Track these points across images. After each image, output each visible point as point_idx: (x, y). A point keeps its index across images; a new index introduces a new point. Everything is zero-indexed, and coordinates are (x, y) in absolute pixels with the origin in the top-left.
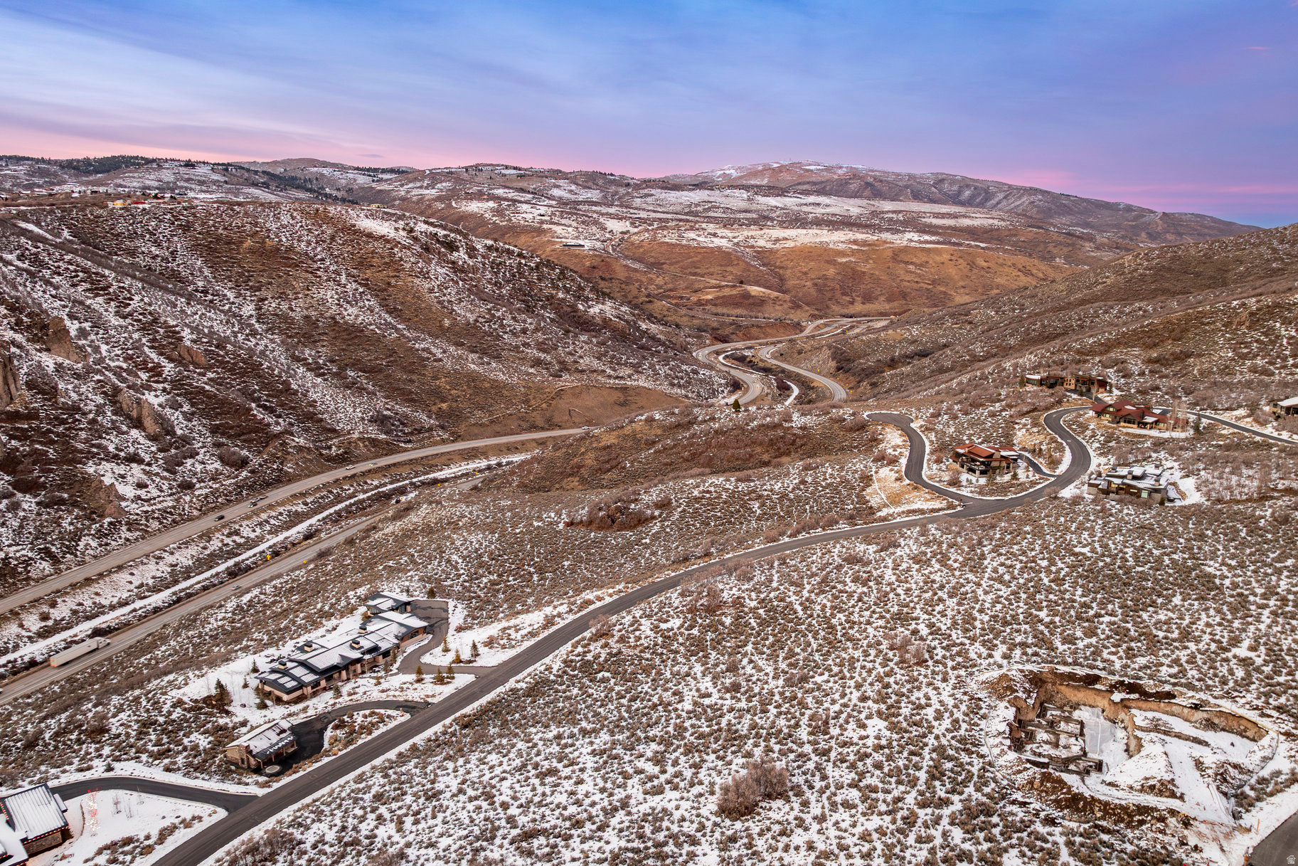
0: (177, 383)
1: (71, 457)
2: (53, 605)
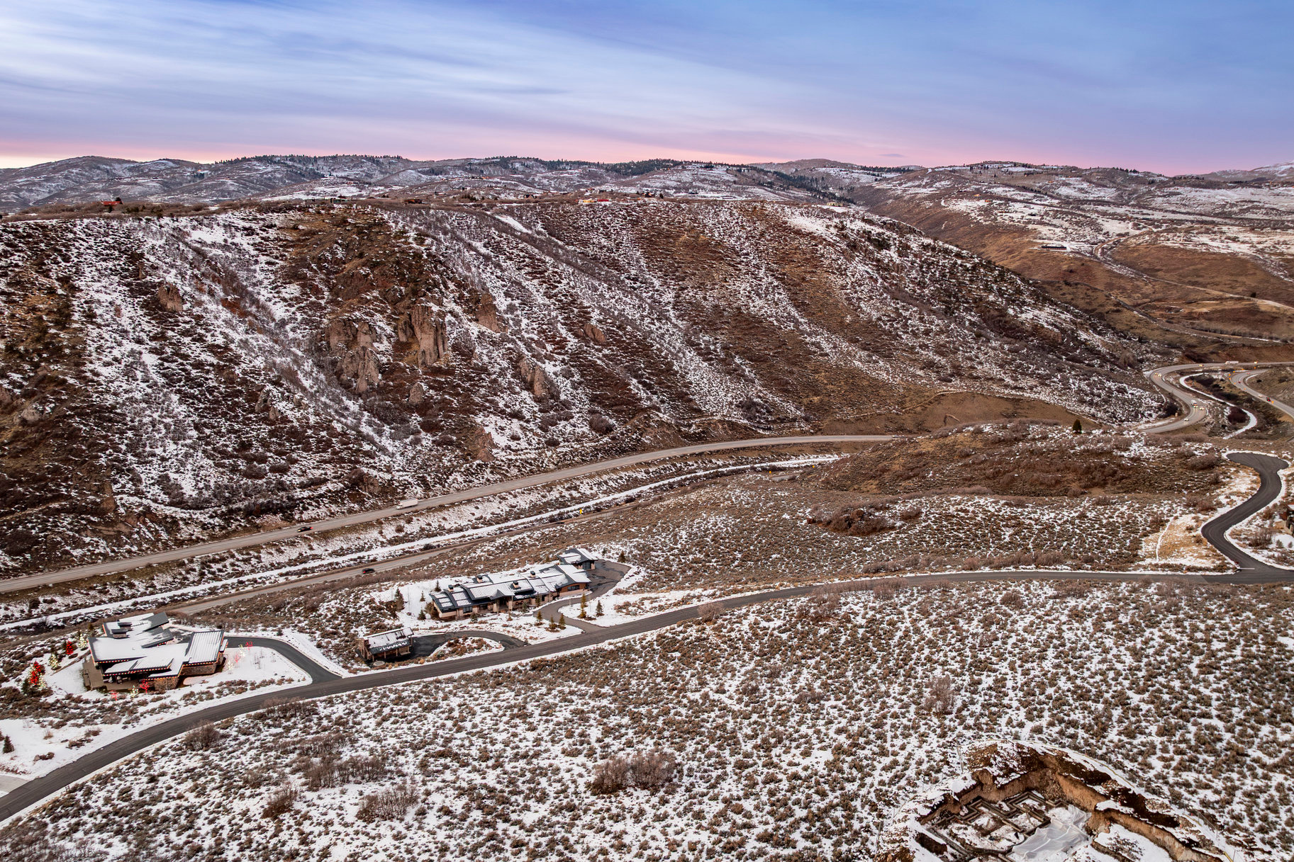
0: (575, 356)
1: (469, 408)
2: (409, 521)
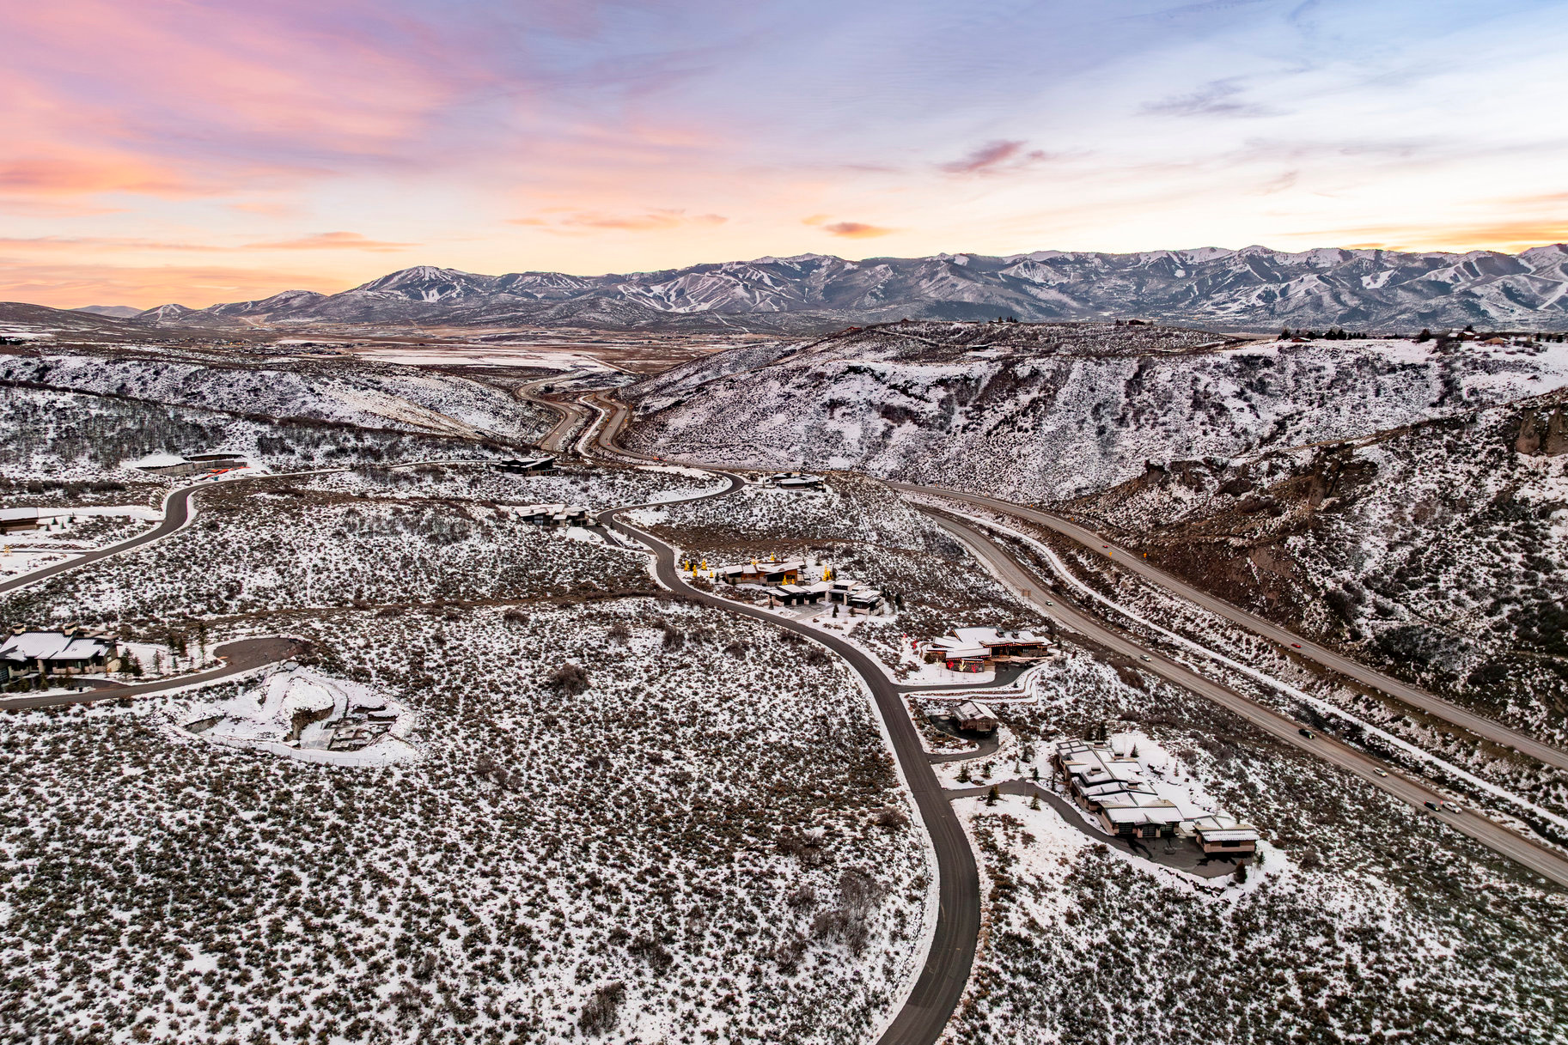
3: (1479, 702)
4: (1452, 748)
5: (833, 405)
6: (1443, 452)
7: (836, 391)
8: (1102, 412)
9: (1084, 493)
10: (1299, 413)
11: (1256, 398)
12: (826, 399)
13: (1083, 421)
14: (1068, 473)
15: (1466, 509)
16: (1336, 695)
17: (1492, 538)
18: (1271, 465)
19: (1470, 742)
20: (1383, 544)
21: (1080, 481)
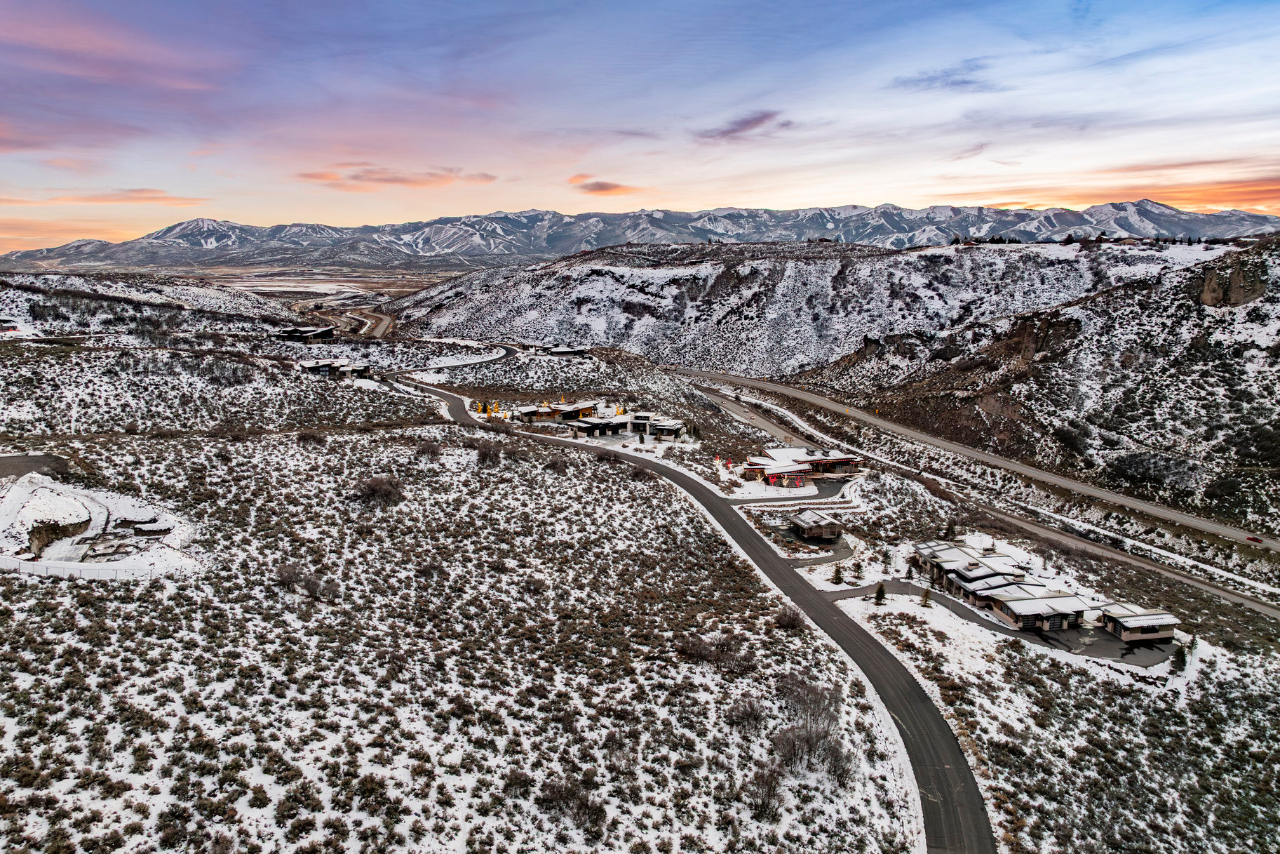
3: (1219, 513)
4: (1209, 553)
5: (580, 302)
6: (1137, 309)
7: (582, 291)
8: (815, 302)
9: (807, 368)
10: (981, 299)
11: (942, 288)
12: (574, 297)
13: (800, 309)
14: (792, 352)
15: (1166, 354)
16: (1087, 514)
17: (1195, 376)
18: (975, 334)
19: (1227, 547)
20: (1098, 387)
21: (802, 358)
